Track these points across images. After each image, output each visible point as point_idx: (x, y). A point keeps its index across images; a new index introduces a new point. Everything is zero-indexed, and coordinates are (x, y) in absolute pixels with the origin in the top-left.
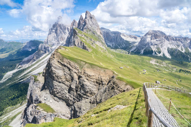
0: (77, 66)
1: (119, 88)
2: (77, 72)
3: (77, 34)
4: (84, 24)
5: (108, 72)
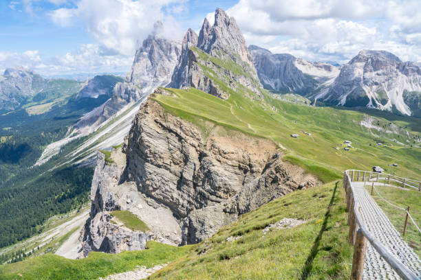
0: (196, 131)
1: (288, 180)
2: (196, 143)
3: (196, 61)
4: (211, 37)
5: (264, 145)
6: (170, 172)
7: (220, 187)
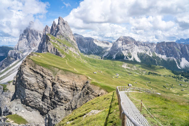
0: (50, 72)
1: (93, 92)
2: (50, 78)
3: (50, 40)
4: (57, 29)
5: (82, 78)
6: (38, 93)
7: (62, 98)
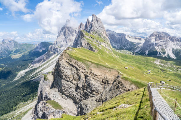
1: (123, 87)
3: (84, 36)
4: (90, 26)
6: (73, 84)
7: (94, 90)
